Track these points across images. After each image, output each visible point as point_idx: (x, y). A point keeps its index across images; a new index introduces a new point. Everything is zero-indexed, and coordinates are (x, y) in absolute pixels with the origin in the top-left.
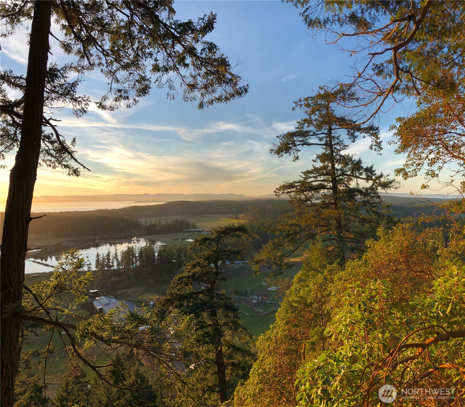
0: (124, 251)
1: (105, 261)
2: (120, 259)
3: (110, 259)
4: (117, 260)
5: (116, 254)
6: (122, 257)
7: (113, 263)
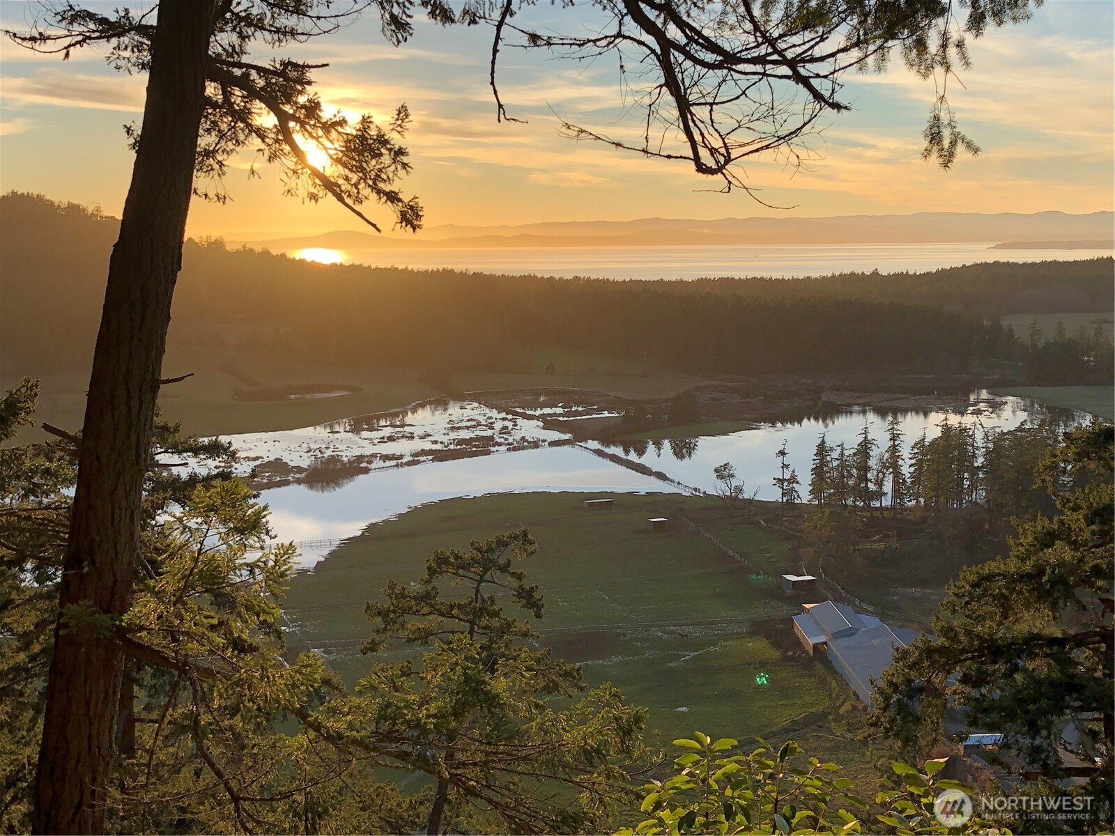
0: (928, 440)
1: (851, 475)
2: (906, 470)
3: (868, 469)
4: (897, 473)
5: (894, 449)
6: (919, 465)
7: (880, 483)
